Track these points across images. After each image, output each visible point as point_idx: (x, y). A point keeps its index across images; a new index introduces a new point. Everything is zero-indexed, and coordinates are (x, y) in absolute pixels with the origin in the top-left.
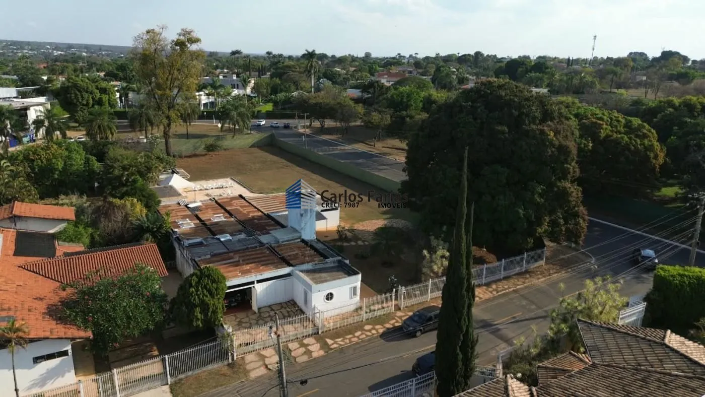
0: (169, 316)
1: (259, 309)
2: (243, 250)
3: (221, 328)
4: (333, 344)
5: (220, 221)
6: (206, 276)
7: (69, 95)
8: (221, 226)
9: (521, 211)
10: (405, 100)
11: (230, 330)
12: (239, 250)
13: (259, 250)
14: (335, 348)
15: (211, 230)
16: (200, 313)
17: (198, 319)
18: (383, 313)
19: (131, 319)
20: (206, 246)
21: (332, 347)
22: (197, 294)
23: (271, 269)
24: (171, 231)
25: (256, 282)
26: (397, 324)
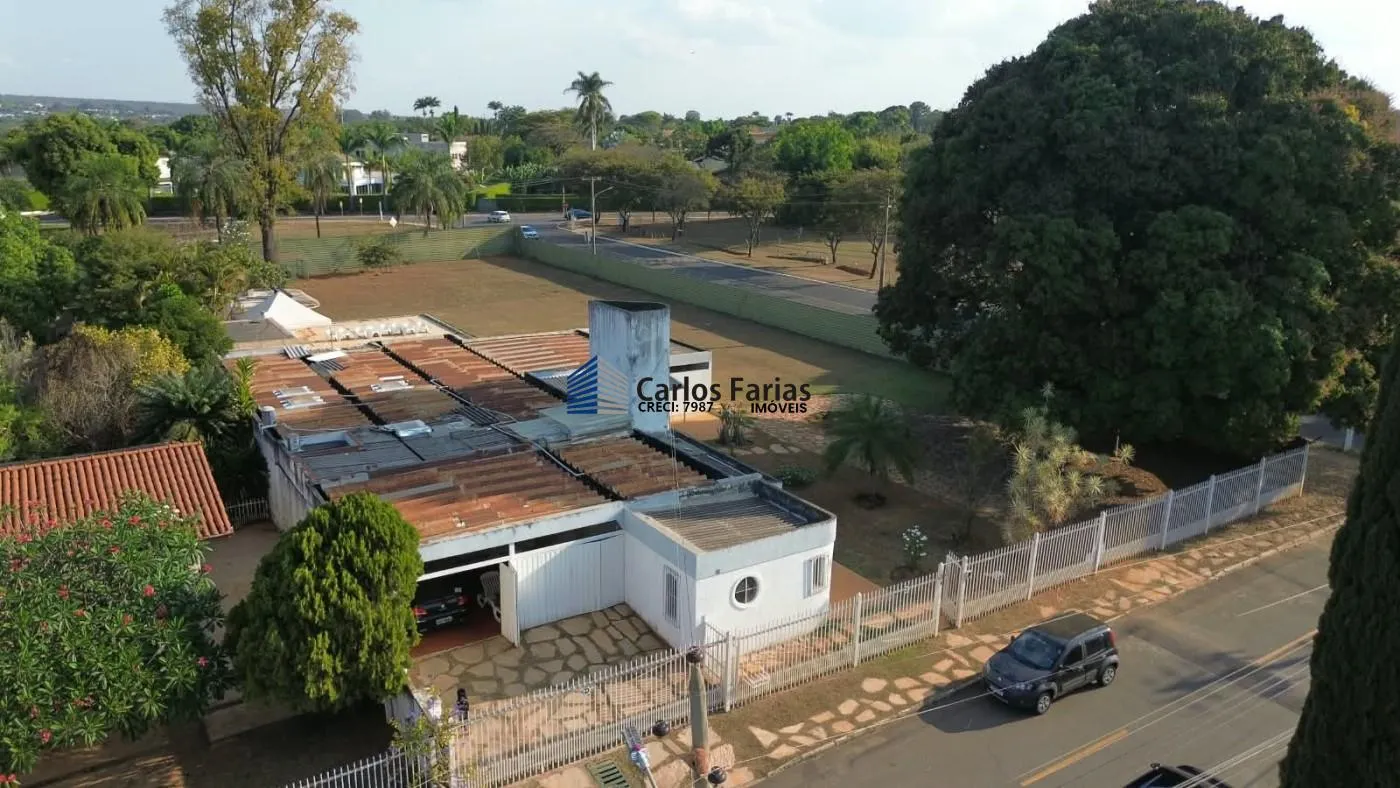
0: (222, 664)
1: (524, 633)
2: (466, 458)
3: (402, 699)
4: (776, 745)
5: (397, 392)
6: (350, 526)
7: (46, 155)
8: (399, 401)
9: (1277, 333)
10: (814, 153)
11: (436, 711)
12: (455, 460)
13: (514, 459)
14: (787, 759)
15: (373, 413)
16: (329, 651)
17: (322, 675)
18: (908, 639)
19: (71, 680)
20: (356, 449)
21: (776, 754)
22: (318, 589)
23: (555, 510)
24: (255, 416)
25: (512, 549)
26: (961, 674)
